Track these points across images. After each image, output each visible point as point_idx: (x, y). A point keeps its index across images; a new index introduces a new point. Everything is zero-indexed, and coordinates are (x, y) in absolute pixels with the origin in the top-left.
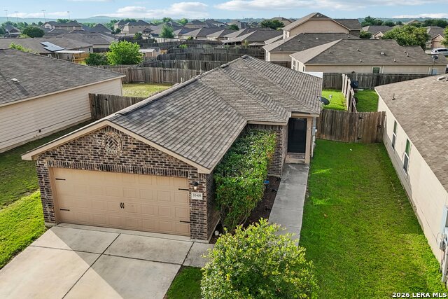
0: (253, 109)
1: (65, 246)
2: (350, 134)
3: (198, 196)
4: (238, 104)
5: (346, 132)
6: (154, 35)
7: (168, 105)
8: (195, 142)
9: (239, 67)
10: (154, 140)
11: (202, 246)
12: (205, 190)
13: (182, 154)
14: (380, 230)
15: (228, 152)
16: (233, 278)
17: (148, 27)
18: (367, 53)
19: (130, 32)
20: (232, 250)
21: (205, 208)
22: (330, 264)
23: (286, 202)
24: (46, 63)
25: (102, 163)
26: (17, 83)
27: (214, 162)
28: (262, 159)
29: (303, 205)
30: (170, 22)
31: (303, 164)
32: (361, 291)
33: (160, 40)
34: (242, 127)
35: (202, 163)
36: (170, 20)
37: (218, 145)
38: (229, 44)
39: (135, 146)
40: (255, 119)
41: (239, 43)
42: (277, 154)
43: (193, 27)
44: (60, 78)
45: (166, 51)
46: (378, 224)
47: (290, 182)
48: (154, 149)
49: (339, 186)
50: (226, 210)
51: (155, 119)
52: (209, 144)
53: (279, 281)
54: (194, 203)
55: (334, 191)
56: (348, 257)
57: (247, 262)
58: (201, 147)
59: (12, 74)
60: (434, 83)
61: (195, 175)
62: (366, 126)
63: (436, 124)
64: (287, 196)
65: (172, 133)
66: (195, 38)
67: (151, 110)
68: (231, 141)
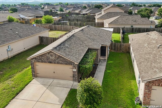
0: (90, 44)
1: (39, 83)
2: (120, 50)
3: (75, 70)
4: (86, 42)
5: (119, 50)
6: (56, 10)
7: (66, 44)
8: (74, 55)
9: (86, 30)
10: (63, 55)
11: (76, 83)
12: (77, 68)
13: (71, 59)
14: (125, 79)
15: (83, 57)
16: (84, 89)
17: (54, 7)
18: (129, 21)
19: (48, 9)
20: (84, 83)
21: (77, 73)
22: (110, 88)
23: (99, 71)
24: (25, 27)
25: (49, 61)
26: (18, 34)
27: (79, 61)
28: (92, 60)
29: (104, 72)
30: (62, 5)
31: (105, 60)
32: (117, 95)
33: (59, 12)
34: (87, 50)
35: (76, 61)
36: (62, 3)
37: (80, 56)
38: (83, 14)
39: (58, 57)
40: (91, 47)
41: (86, 14)
42: (97, 57)
43: (70, 7)
44: (30, 32)
45: (61, 17)
46: (125, 78)
47: (101, 66)
48: (63, 58)
49: (115, 67)
50: (83, 74)
51: (63, 49)
52: (78, 56)
53: (94, 90)
54: (74, 72)
55: (113, 68)
56: (115, 86)
57: (87, 86)
58: (76, 57)
59: (16, 31)
60: (144, 35)
61: (74, 64)
62: (125, 47)
63: (141, 49)
64: (100, 69)
65: (67, 53)
66: (71, 11)
67: (62, 46)
68: (84, 54)
